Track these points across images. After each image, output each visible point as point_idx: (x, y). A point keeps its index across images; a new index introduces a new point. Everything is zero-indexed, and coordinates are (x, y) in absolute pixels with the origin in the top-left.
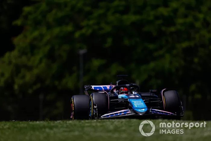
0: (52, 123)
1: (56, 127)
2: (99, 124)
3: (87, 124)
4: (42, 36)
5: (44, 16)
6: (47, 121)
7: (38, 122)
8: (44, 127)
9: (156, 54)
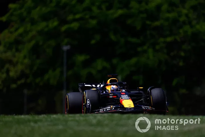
0: (37, 117)
1: (41, 121)
2: (82, 118)
3: (70, 119)
4: (26, 32)
5: (29, 12)
6: (31, 115)
7: (23, 116)
8: (29, 121)
9: (139, 49)
